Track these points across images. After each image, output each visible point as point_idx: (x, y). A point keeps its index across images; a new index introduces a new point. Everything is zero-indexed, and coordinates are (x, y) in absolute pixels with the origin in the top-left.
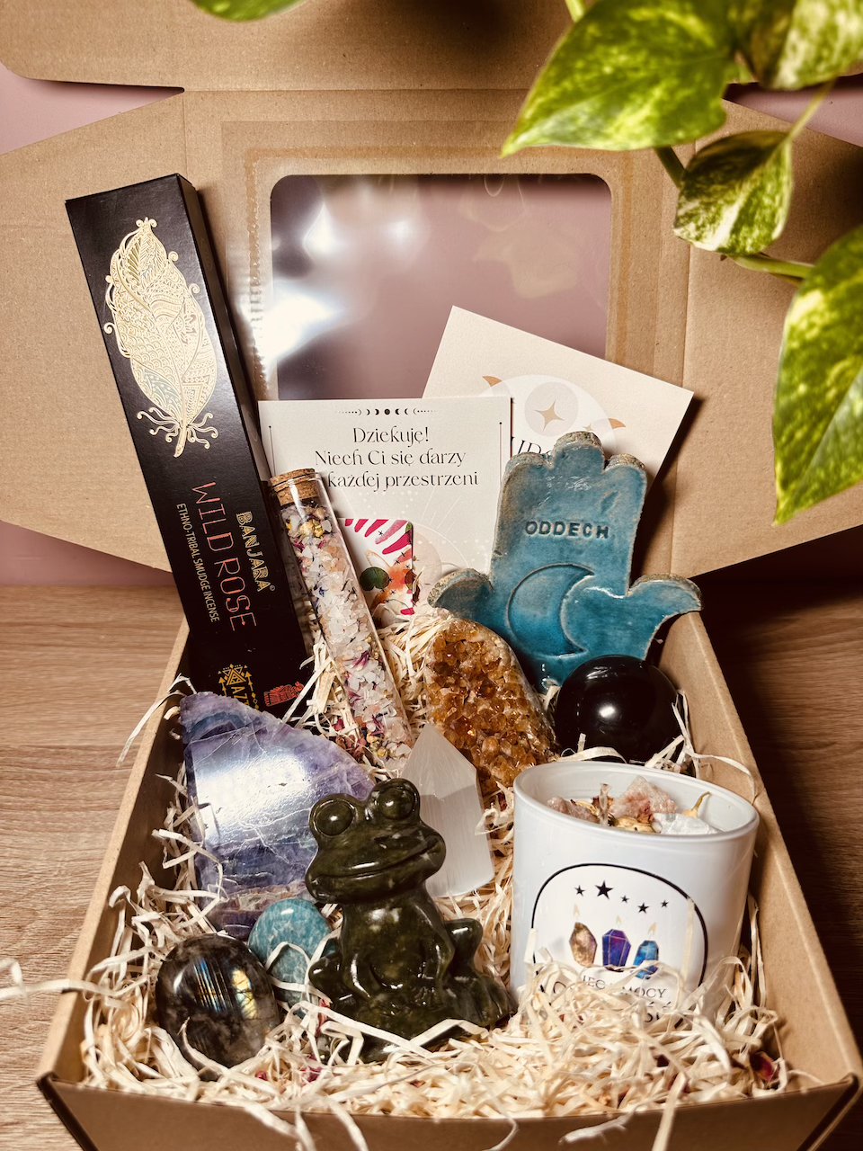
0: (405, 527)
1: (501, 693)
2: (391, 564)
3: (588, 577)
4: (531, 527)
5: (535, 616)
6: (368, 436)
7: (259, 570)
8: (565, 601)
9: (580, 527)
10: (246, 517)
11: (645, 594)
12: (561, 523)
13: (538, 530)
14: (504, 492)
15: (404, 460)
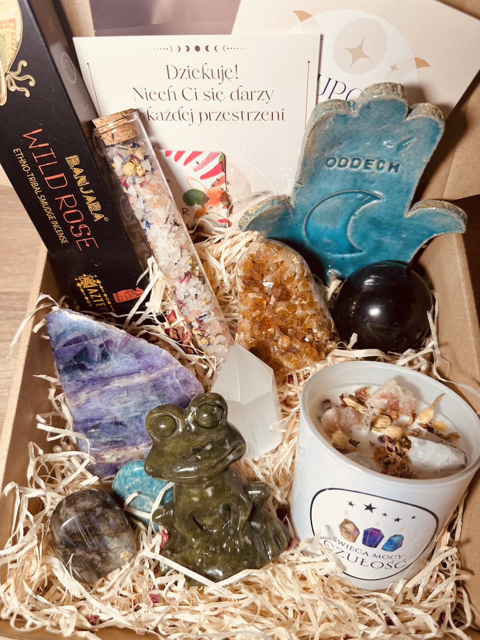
0: (218, 158)
1: (296, 299)
2: (209, 187)
3: (375, 202)
4: (330, 162)
5: (327, 228)
6: (180, 73)
7: (93, 206)
8: (353, 218)
9: (374, 163)
10: (73, 160)
11: (422, 217)
12: (359, 159)
13: (337, 164)
14: (309, 137)
15: (215, 96)
